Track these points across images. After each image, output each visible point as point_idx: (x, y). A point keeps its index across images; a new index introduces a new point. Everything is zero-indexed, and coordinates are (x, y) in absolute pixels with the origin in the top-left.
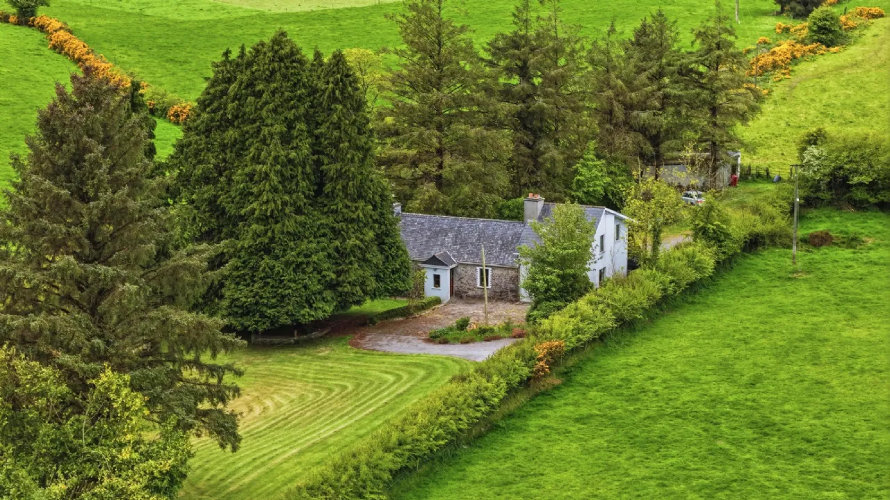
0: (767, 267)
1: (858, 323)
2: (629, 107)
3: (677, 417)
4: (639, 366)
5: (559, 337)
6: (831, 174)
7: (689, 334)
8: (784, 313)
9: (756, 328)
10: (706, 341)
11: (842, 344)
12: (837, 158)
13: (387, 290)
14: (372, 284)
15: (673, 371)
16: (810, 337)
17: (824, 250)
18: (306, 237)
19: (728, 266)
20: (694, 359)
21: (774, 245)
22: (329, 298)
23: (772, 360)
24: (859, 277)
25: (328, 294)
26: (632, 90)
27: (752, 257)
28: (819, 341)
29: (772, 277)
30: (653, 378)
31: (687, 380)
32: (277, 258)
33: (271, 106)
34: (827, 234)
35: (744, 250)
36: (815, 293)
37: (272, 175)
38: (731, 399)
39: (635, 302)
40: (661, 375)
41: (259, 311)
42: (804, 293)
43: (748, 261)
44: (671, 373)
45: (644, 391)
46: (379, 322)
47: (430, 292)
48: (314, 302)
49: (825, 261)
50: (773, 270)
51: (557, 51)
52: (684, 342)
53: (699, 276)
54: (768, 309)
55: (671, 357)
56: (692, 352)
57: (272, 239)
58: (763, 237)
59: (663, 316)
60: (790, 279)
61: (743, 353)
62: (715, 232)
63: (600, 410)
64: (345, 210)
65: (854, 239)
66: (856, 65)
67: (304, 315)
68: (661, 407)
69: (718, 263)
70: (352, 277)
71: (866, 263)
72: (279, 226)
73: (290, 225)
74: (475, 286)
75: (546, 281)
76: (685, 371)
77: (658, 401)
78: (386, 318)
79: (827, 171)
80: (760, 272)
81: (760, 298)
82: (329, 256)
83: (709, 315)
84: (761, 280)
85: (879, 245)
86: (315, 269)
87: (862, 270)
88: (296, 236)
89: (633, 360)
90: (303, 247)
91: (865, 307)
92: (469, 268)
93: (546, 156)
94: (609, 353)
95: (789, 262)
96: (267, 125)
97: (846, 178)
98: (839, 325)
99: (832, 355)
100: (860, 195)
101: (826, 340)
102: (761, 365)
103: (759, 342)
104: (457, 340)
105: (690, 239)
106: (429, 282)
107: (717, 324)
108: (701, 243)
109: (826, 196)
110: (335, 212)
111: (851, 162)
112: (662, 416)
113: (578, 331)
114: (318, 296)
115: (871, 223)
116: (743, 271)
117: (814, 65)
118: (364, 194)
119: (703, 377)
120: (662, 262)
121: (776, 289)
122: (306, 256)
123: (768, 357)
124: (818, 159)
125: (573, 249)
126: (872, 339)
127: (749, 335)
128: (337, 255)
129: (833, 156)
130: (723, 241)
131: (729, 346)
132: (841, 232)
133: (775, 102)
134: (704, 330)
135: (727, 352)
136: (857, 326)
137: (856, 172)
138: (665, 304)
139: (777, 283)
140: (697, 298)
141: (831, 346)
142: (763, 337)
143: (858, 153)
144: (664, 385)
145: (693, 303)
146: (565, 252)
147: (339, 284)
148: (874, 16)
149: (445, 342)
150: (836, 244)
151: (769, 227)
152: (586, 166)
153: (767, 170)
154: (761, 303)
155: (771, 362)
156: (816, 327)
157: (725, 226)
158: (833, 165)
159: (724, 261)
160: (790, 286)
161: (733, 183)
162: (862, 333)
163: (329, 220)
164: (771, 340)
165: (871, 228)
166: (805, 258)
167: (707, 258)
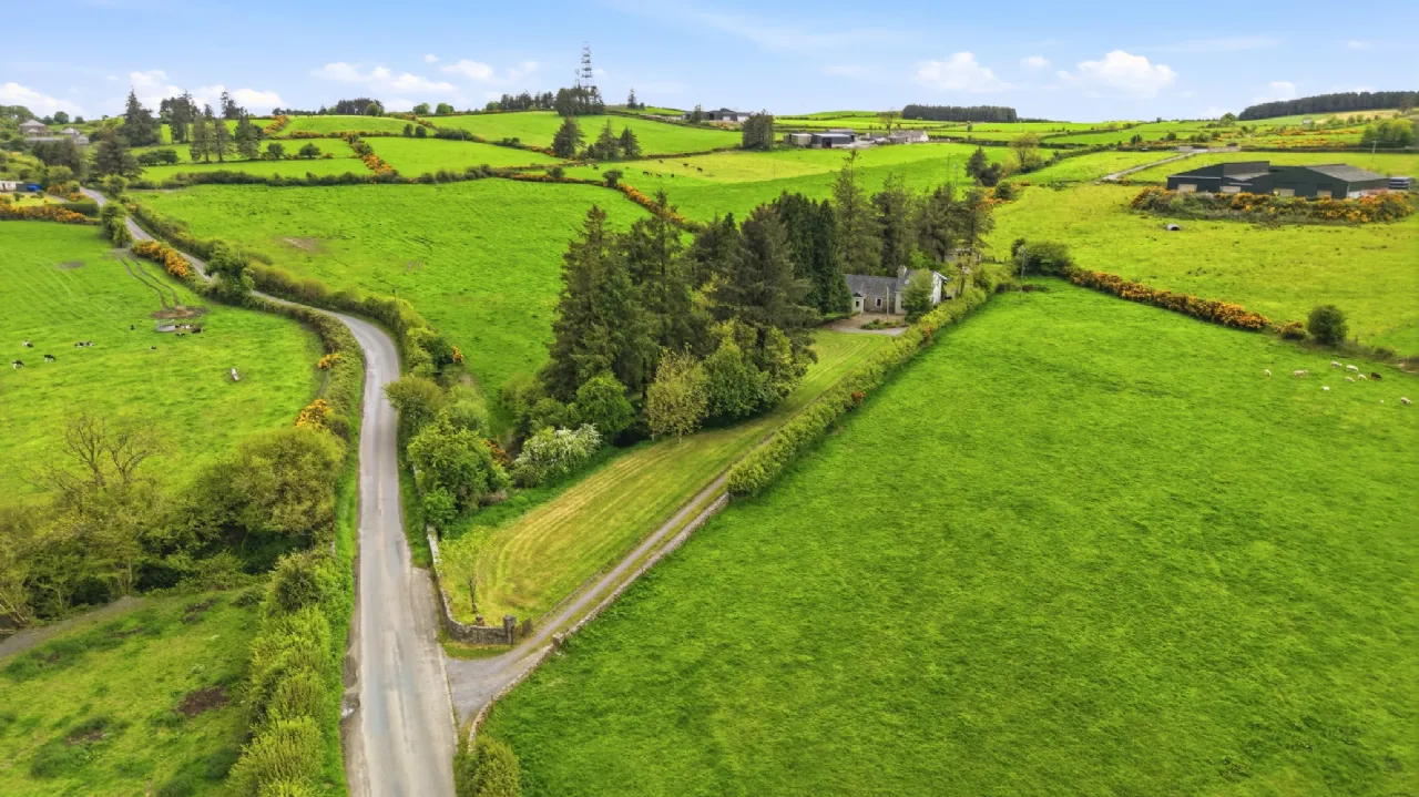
1: (1059, 322)
2: (934, 227)
3: (991, 356)
6: (1032, 258)
11: (1055, 330)
12: (1035, 250)
15: (981, 339)
16: (1039, 327)
17: (1031, 292)
19: (992, 297)
21: (1010, 289)
23: (1026, 335)
24: (1053, 304)
26: (936, 219)
27: (1001, 294)
28: (1044, 328)
29: (1011, 303)
31: (990, 343)
34: (1032, 285)
35: (997, 291)
38: (1013, 350)
40: (977, 341)
42: (1029, 310)
43: (1000, 296)
45: (972, 347)
47: (855, 309)
49: (1033, 297)
50: (1011, 299)
51: (902, 200)
53: (981, 302)
58: (1004, 286)
60: (1020, 305)
61: (1011, 333)
62: (984, 282)
63: (956, 354)
65: (1045, 288)
66: (1022, 209)
68: (982, 352)
69: (987, 296)
70: (830, 301)
74: (876, 306)
76: (988, 339)
79: (1029, 256)
80: (1005, 300)
81: (1009, 312)
83: (989, 318)
84: (1007, 304)
87: (1052, 301)
89: (963, 335)
91: (1059, 316)
92: (872, 298)
95: (1018, 297)
97: (1038, 261)
98: (1051, 322)
99: (1052, 334)
100: (1045, 268)
101: (1047, 328)
102: (1021, 337)
103: (1017, 329)
104: (875, 328)
105: (975, 287)
106: (854, 304)
108: (979, 288)
109: (1029, 269)
110: (823, 272)
111: (1041, 252)
112: (984, 356)
113: (938, 322)
115: (1050, 281)
116: (999, 300)
117: (1002, 210)
119: (997, 342)
121: (1015, 308)
123: (1023, 334)
124: (1025, 251)
126: (1068, 328)
127: (1011, 326)
129: (1032, 250)
130: (988, 286)
132: (1038, 285)
135: (1003, 332)
137: (1043, 257)
139: (1015, 306)
140: (983, 311)
141: (1050, 331)
144: (980, 345)
145: (980, 313)
146: (920, 290)
147: (824, 303)
148: (1024, 185)
149: (871, 329)
150: (1036, 290)
151: (1006, 281)
153: (998, 258)
154: (1010, 314)
156: (1040, 323)
157: (987, 279)
158: (1032, 254)
159: (990, 295)
160: (1021, 307)
162: (1063, 326)
164: (1022, 328)
165: (1052, 283)
166: (1025, 296)
167: (983, 294)
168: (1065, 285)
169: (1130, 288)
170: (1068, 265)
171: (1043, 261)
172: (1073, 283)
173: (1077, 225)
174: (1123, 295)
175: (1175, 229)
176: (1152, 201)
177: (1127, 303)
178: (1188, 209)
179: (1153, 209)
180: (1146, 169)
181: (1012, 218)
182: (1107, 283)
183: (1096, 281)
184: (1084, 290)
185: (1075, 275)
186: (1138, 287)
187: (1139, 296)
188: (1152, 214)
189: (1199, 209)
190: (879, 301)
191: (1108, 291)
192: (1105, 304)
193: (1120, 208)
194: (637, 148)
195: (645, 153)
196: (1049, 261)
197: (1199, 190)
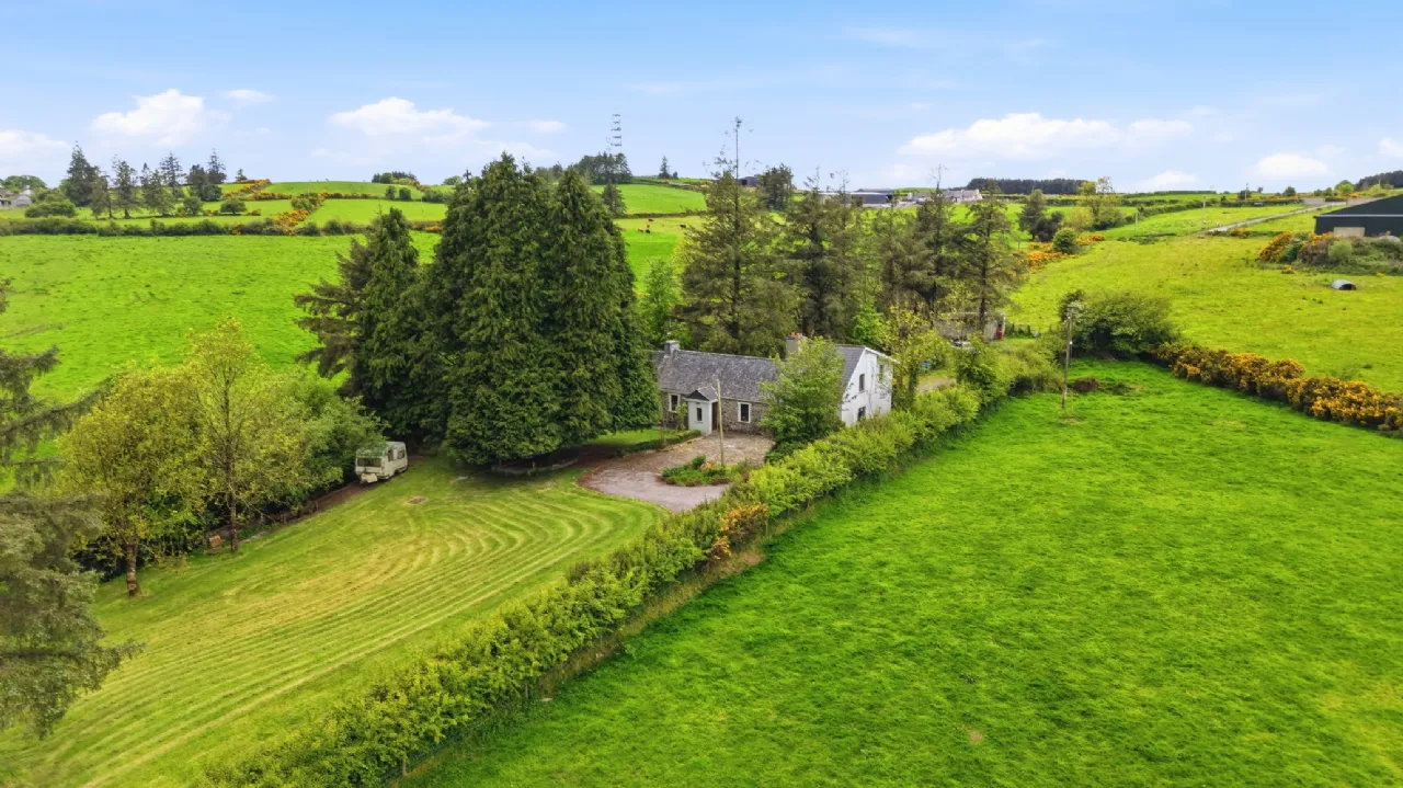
0: (1035, 412)
1: (1160, 487)
2: (907, 268)
3: (908, 654)
4: (871, 540)
5: (762, 500)
6: (1095, 325)
7: (943, 491)
8: (1060, 466)
9: (1029, 488)
10: (964, 503)
11: (1150, 519)
12: (1101, 311)
13: (628, 424)
14: (607, 417)
15: (915, 552)
16: (1100, 507)
17: (1090, 395)
18: (528, 366)
19: (993, 408)
20: (945, 533)
21: (1042, 389)
22: (554, 432)
23: (1054, 543)
24: (1142, 426)
25: (553, 427)
26: (911, 254)
27: (1017, 400)
28: (1116, 513)
29: (1041, 422)
30: (883, 564)
31: (930, 571)
32: (494, 387)
33: (497, 226)
34: (1094, 380)
35: (1009, 393)
36: (1095, 443)
37: (491, 300)
38: (996, 620)
39: (878, 450)
40: (898, 559)
41: (476, 443)
42: (1081, 443)
43: (1014, 404)
44: (911, 557)
45: (865, 588)
46: (628, 455)
47: (694, 424)
48: (534, 436)
49: (1096, 407)
50: (1042, 415)
52: (936, 504)
53: (959, 419)
54: (1041, 460)
55: (914, 526)
56: (943, 520)
57: (490, 368)
58: (1030, 381)
59: (916, 463)
60: (1062, 425)
61: (1014, 526)
62: (980, 374)
63: (791, 626)
64: (575, 339)
65: (1121, 386)
66: (1090, 264)
67: (522, 450)
68: (884, 627)
69: (983, 405)
70: (581, 410)
71: (1144, 411)
72: (497, 352)
73: (509, 353)
74: (736, 421)
75: (785, 421)
76: (931, 554)
77: (883, 615)
78: (636, 451)
79: (1091, 323)
80: (1028, 416)
81: (1030, 446)
82: (556, 387)
84: (1029, 425)
85: (1148, 393)
86: (535, 400)
87: (1143, 418)
88: (516, 365)
90: (522, 376)
91: (1160, 465)
92: (730, 403)
93: (829, 306)
94: (838, 514)
95: (1058, 407)
96: (493, 247)
97: (1108, 331)
98: (1135, 489)
99: (1140, 540)
100: (1122, 346)
101: (1125, 512)
102: (1040, 551)
103: (1034, 510)
104: (683, 482)
105: (954, 381)
106: (693, 414)
107: (978, 477)
108: (964, 385)
109: (1089, 347)
110: (565, 341)
111: (1114, 315)
112: (882, 649)
114: (540, 429)
115: (1133, 372)
116: (1010, 415)
117: (1059, 264)
118: (598, 323)
119: (956, 568)
120: (918, 403)
121: (1047, 436)
122: (526, 386)
123: (1048, 536)
124: (1081, 312)
125: (815, 386)
126: (1188, 513)
127: (1021, 497)
128: (564, 386)
129: (1096, 310)
130: (988, 383)
131: (993, 513)
132: (1107, 379)
133: (1032, 286)
134: (963, 486)
135: (991, 524)
136: (1159, 490)
137: (1118, 324)
138: (919, 450)
139: (1048, 429)
140: (959, 444)
141: (1133, 522)
142: (1038, 502)
143: (1121, 307)
144: (897, 579)
145: (953, 449)
146: (805, 390)
147: (566, 417)
148: (1097, 240)
149: (672, 483)
150: (1102, 391)
151: (1036, 372)
152: (867, 317)
153: (1029, 327)
154: (1032, 453)
155: (1052, 545)
156: (1105, 491)
157: (991, 369)
158: (1097, 317)
159: (989, 404)
160: (1063, 434)
161: (998, 336)
162: (1171, 503)
163: (559, 350)
164: (1048, 506)
165: (1137, 376)
166: (1075, 402)
167: (971, 400)
168: (1163, 380)
169: (1333, 391)
170: (1170, 340)
171: (1118, 331)
172: (1183, 375)
173: (1177, 283)
174: (1318, 405)
175: (1348, 287)
176: (1295, 250)
177: (1330, 427)
178: (1361, 260)
179: (1298, 262)
180: (1267, 221)
181: (1074, 274)
182: (1266, 379)
183: (1240, 373)
184: (1211, 392)
185: (1189, 361)
186: (1357, 390)
187: (1363, 411)
188: (1298, 268)
189: (1380, 258)
190: (745, 408)
191: (1271, 395)
192: (1273, 431)
193: (1242, 262)
194: (623, 205)
195: (630, 211)
196: (1130, 330)
197: (1367, 234)
